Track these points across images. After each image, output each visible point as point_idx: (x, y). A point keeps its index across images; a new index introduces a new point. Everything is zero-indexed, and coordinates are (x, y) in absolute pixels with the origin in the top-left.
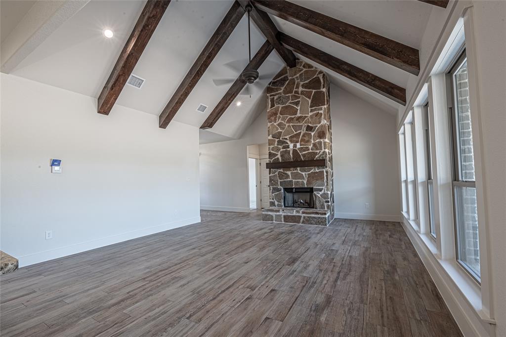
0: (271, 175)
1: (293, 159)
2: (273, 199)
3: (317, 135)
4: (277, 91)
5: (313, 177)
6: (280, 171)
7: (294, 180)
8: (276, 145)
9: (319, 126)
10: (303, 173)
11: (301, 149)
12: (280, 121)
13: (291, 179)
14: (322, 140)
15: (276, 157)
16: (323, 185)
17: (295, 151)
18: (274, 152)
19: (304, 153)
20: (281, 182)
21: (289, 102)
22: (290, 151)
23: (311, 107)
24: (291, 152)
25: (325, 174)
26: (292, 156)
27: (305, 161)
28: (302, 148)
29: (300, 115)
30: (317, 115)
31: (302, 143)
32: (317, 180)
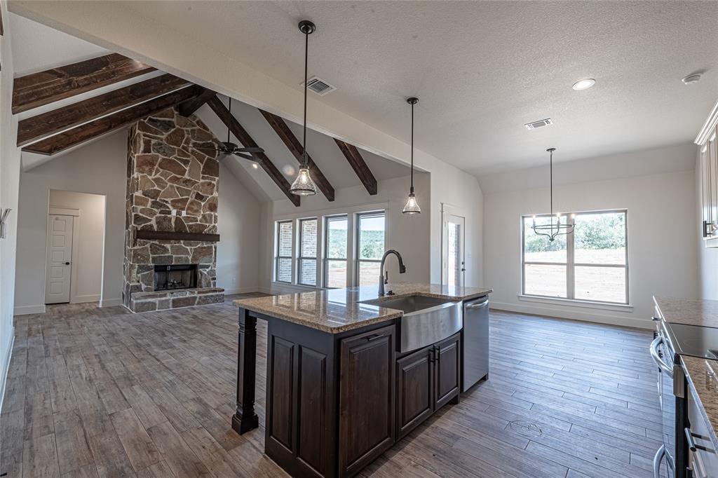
0: (135, 248)
1: (175, 229)
2: (138, 282)
3: (207, 206)
4: (156, 134)
5: (200, 253)
6: (154, 242)
7: (174, 256)
8: (148, 207)
9: (210, 196)
10: (188, 248)
11: (187, 219)
12: (158, 176)
13: (170, 254)
14: (212, 213)
15: (149, 223)
16: (210, 262)
17: (178, 220)
18: (144, 216)
19: (190, 223)
20: (153, 258)
21: (175, 156)
22: (171, 219)
23: (203, 173)
24: (173, 221)
25: (214, 249)
26: (173, 225)
27: (191, 233)
28: (189, 217)
29: (188, 178)
30: (209, 184)
31: (190, 212)
32: (204, 256)
